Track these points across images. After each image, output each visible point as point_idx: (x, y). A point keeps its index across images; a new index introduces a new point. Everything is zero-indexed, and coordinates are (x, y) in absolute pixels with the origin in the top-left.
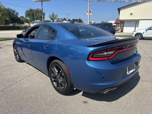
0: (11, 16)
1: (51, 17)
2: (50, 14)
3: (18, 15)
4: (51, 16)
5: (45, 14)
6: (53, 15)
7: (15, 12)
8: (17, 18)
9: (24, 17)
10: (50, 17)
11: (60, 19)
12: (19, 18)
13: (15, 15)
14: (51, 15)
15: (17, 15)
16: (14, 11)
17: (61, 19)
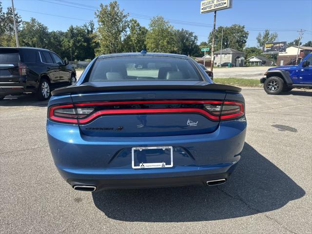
0: (184, 44)
1: (262, 40)
2: (260, 35)
3: (197, 40)
4: (262, 38)
5: (248, 34)
6: (267, 35)
7: (192, 36)
8: (193, 47)
9: (207, 43)
10: (259, 41)
11: (279, 43)
12: (197, 47)
13: (192, 41)
14: (263, 35)
15: (194, 41)
16: (191, 34)
17: (281, 43)
